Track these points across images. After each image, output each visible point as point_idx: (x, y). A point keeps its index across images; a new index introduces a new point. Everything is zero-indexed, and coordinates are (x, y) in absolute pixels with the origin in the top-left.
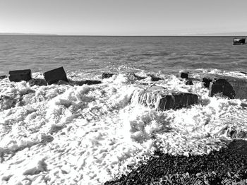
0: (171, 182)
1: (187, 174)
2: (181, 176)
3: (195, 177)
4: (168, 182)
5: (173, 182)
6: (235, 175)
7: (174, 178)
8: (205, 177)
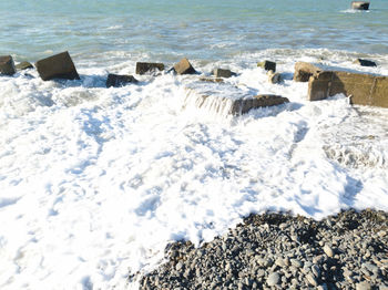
0: (240, 240)
1: (266, 225)
2: (257, 230)
3: (278, 229)
4: (236, 240)
5: (244, 240)
6: (338, 224)
7: (245, 233)
8: (293, 230)
